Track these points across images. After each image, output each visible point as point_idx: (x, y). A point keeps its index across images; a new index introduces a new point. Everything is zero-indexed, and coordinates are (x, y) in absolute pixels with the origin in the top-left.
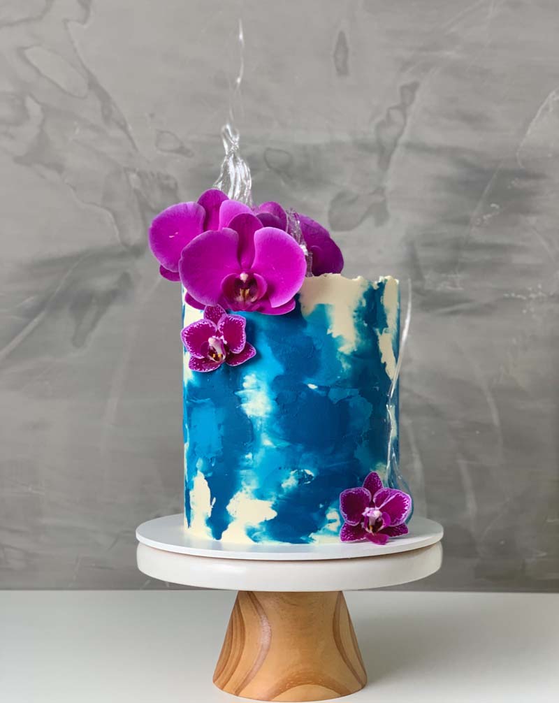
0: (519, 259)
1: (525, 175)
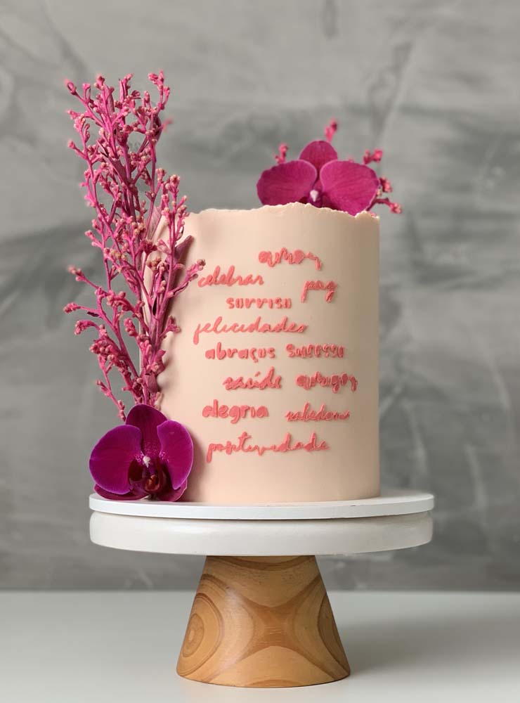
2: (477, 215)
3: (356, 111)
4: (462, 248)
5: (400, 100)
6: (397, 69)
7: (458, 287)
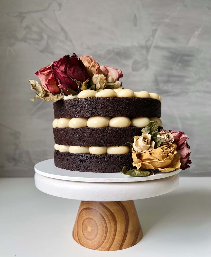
0: (187, 80)
1: (188, 55)
2: (174, 76)
3: (142, 47)
4: (170, 85)
5: (154, 44)
6: (153, 36)
7: (169, 95)
